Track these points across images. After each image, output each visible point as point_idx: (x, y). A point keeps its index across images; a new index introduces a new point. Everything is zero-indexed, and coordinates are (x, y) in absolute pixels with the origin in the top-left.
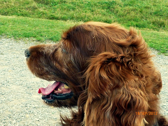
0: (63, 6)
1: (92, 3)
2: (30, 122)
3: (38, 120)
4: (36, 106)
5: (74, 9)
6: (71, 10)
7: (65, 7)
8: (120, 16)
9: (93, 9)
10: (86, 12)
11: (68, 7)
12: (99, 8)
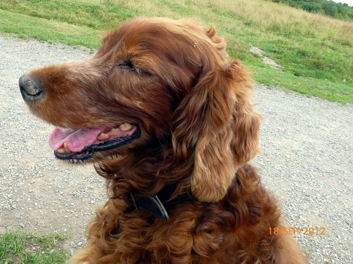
0: (46, 4)
1: (77, 5)
2: (14, 131)
3: (23, 128)
4: (21, 111)
5: (57, 9)
6: (55, 9)
7: (48, 5)
8: (104, 21)
9: (78, 11)
10: (70, 13)
11: (52, 6)
12: (83, 11)
